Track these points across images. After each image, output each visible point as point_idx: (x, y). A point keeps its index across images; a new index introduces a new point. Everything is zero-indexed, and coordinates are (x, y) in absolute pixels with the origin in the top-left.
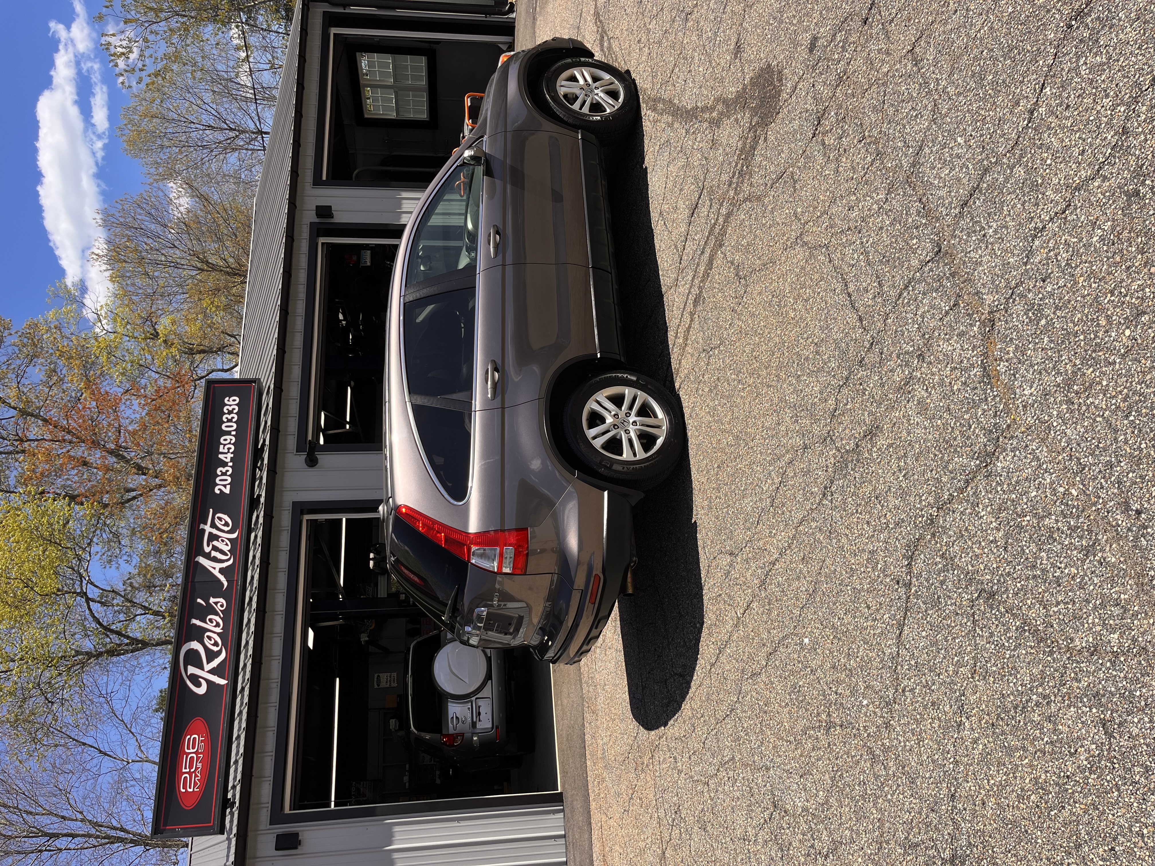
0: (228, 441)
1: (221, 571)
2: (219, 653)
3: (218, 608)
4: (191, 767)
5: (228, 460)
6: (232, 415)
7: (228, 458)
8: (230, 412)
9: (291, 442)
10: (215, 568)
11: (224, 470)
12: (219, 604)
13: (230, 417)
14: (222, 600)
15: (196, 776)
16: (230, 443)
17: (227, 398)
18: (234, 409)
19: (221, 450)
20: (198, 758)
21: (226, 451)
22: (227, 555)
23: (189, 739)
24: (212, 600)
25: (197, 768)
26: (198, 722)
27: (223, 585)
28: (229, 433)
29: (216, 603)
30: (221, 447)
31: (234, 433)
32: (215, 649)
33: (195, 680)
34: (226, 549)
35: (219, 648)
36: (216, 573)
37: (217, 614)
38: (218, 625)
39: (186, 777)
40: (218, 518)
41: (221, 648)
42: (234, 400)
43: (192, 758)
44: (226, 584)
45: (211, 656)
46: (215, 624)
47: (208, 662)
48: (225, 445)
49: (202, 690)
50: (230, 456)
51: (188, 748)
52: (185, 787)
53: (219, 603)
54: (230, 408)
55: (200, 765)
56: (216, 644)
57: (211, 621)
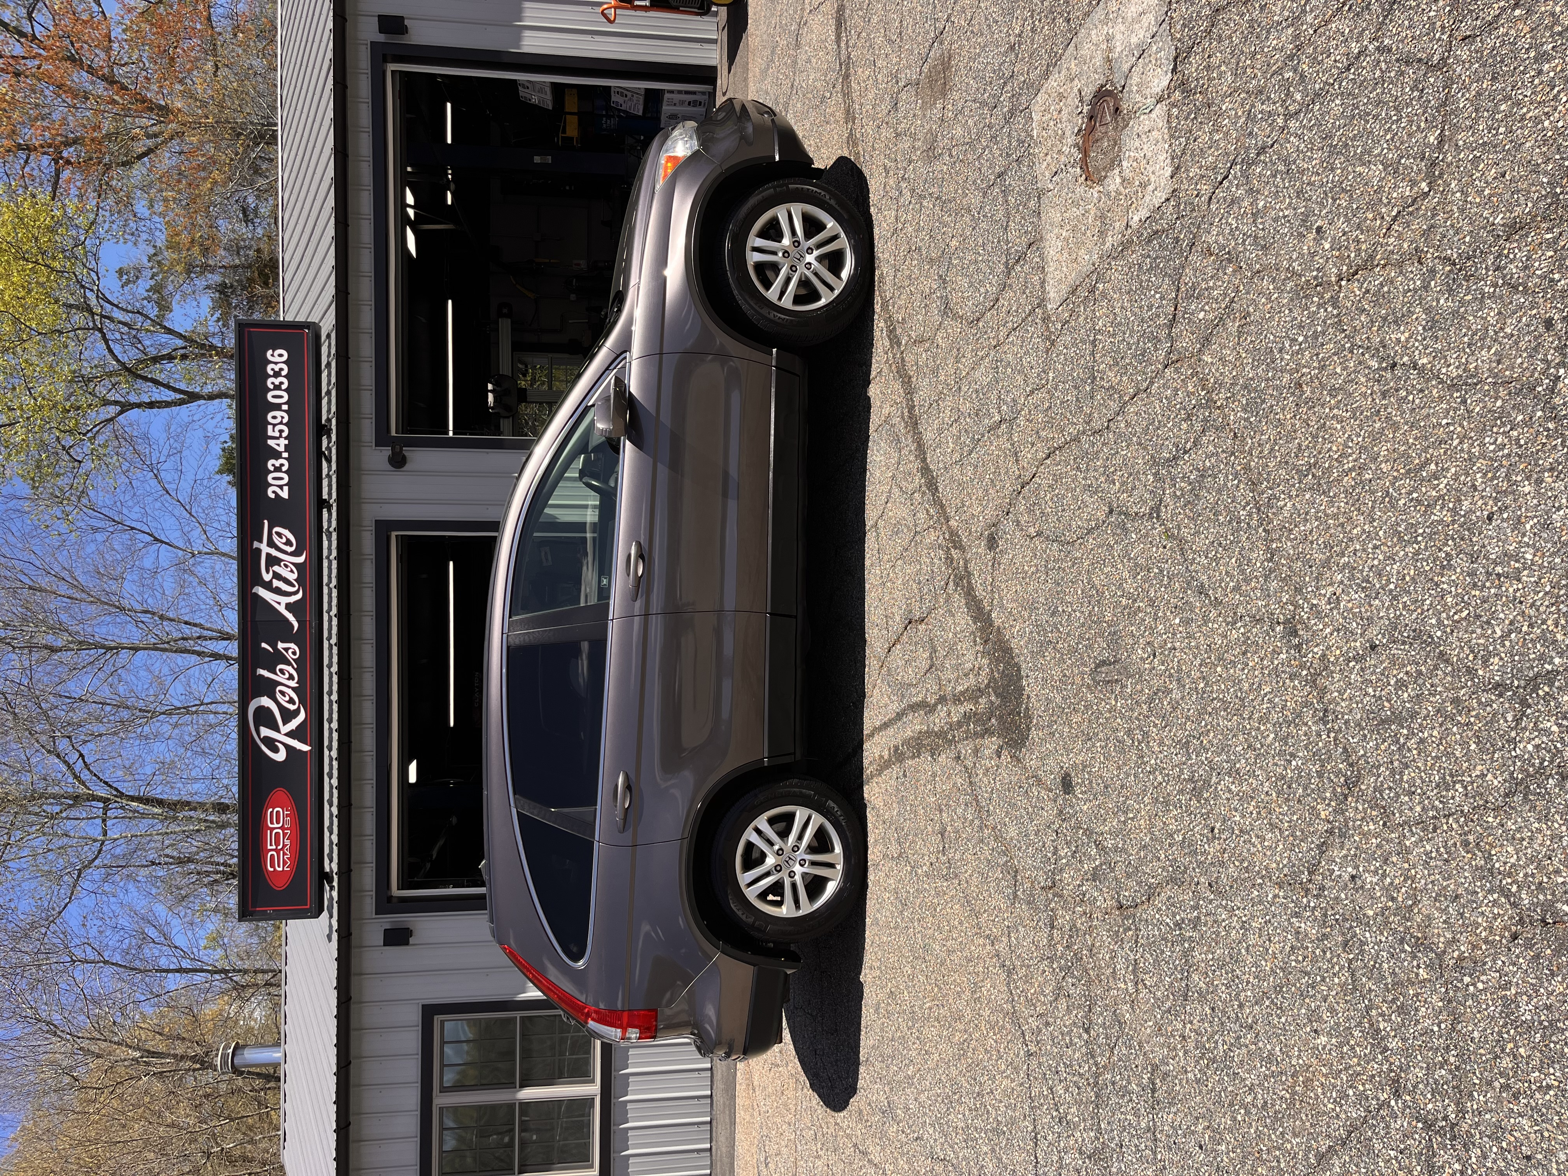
0: (278, 420)
1: (288, 607)
2: (296, 713)
3: (290, 656)
4: (277, 844)
5: (281, 449)
6: (281, 379)
7: (280, 445)
8: (277, 374)
9: (366, 429)
10: (280, 603)
11: (277, 463)
12: (290, 651)
13: (277, 381)
14: (292, 645)
15: (284, 854)
16: (281, 423)
17: (270, 352)
18: (281, 369)
19: (270, 433)
20: (284, 835)
21: (277, 434)
22: (294, 586)
23: (272, 813)
24: (281, 646)
25: (284, 846)
26: (280, 793)
27: (293, 627)
28: (278, 407)
29: (287, 650)
30: (270, 427)
31: (285, 407)
32: (292, 707)
33: (271, 743)
34: (292, 577)
35: (295, 707)
36: (282, 609)
37: (288, 663)
38: (291, 677)
39: (272, 856)
40: (277, 533)
41: (299, 707)
42: (281, 355)
43: (277, 834)
44: (296, 625)
45: (287, 716)
46: (287, 676)
47: (284, 724)
48: (274, 425)
49: (281, 756)
50: (283, 442)
51: (272, 823)
52: (272, 866)
53: (290, 649)
54: (277, 368)
55: (287, 842)
56: (291, 701)
57: (282, 671)
